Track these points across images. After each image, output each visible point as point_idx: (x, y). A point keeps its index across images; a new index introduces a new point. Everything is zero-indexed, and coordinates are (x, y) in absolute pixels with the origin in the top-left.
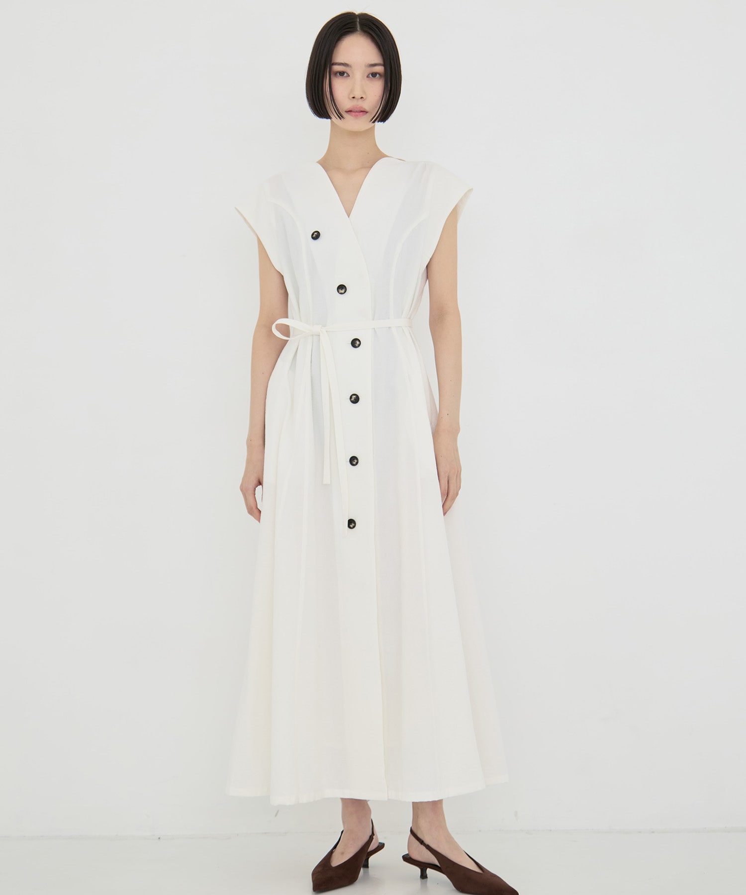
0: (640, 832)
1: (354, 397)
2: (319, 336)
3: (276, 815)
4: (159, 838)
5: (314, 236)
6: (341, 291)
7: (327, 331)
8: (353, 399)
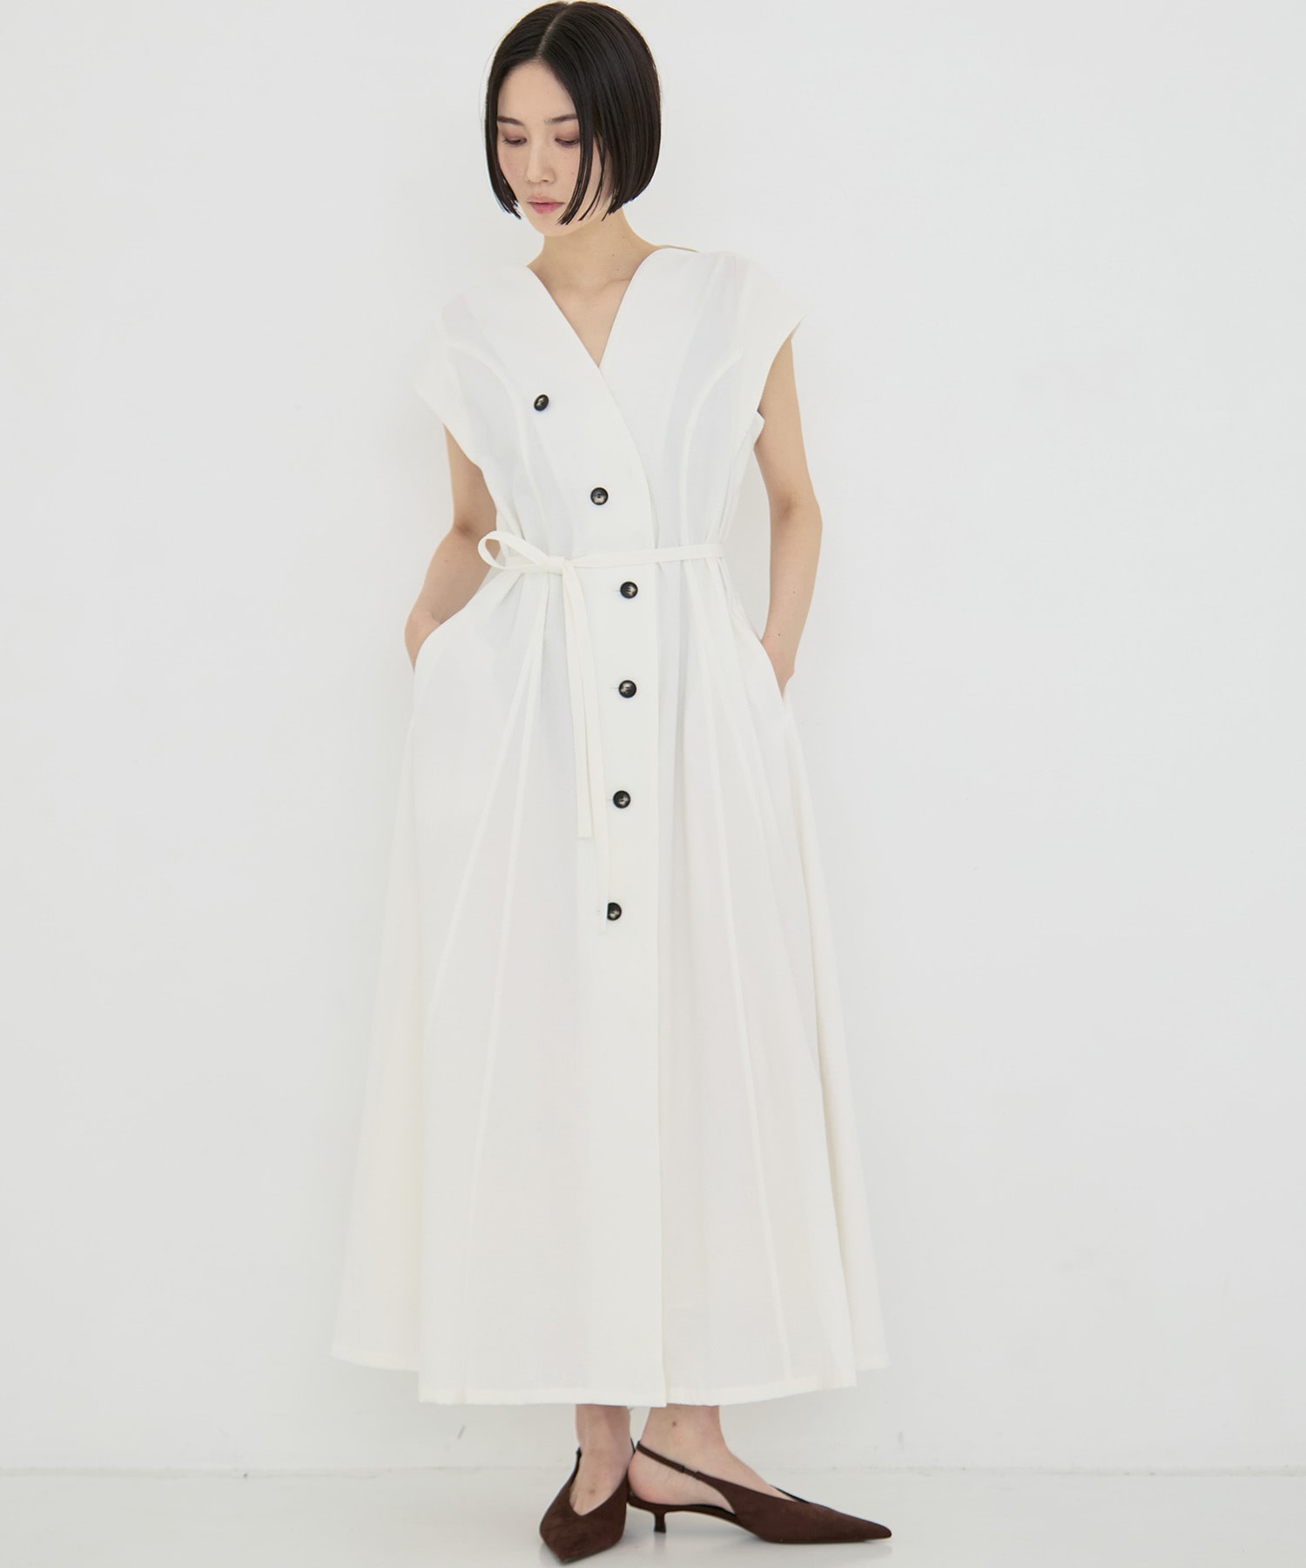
0: (1128, 1474)
1: (627, 685)
2: (561, 575)
3: (460, 1435)
4: (245, 1475)
5: (539, 404)
6: (597, 500)
7: (575, 567)
8: (624, 690)
